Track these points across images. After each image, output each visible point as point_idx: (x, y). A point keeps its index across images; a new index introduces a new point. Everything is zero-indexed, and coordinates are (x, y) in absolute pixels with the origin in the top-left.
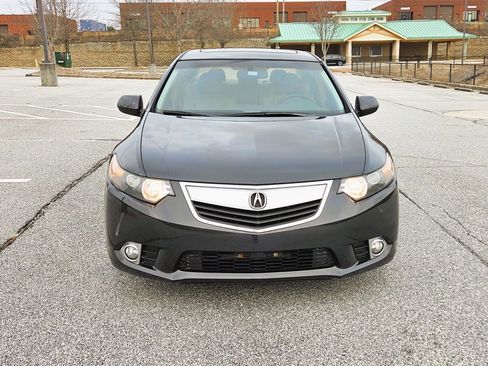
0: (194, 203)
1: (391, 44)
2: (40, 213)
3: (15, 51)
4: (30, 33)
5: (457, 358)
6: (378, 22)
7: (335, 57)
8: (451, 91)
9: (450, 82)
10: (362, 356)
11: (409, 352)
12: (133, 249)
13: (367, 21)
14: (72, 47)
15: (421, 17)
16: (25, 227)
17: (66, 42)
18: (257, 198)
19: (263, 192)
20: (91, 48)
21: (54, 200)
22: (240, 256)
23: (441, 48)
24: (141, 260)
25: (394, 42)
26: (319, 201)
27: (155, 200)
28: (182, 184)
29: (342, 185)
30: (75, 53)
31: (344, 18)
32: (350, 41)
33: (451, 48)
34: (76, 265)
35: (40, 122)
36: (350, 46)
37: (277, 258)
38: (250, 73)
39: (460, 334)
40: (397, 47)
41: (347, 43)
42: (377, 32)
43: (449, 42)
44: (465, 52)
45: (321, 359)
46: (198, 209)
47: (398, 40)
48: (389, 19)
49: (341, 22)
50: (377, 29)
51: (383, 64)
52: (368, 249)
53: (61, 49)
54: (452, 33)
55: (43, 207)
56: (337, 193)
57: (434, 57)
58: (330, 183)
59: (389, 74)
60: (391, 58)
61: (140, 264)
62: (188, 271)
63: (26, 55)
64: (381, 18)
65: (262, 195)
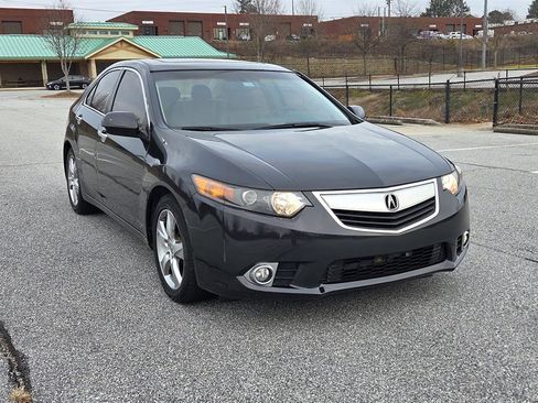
0: (335, 211)
7: (77, 79)
15: (167, 33)
18: (390, 199)
19: (394, 193)
22: (379, 260)
24: (274, 281)
28: (316, 194)
29: (443, 182)
32: (93, 59)
36: (93, 66)
37: (408, 258)
41: (88, 61)
42: (125, 49)
46: (340, 217)
48: (136, 33)
50: (124, 45)
56: (442, 190)
58: (435, 181)
61: (274, 285)
64: (126, 32)
65: (393, 197)
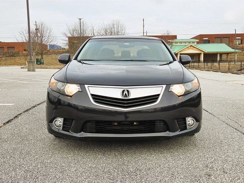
0: (92, 95)
1: (199, 54)
2: (16, 117)
3: (17, 58)
4: (25, 50)
5: (237, 178)
6: (193, 44)
8: (230, 74)
9: (229, 71)
10: (182, 177)
11: (209, 175)
12: (59, 122)
13: (187, 44)
14: (44, 56)
15: (213, 42)
16: (8, 122)
17: (42, 54)
18: (126, 92)
20: (54, 57)
21: (25, 112)
22: (116, 124)
23: (224, 57)
24: (63, 127)
25: (201, 53)
26: (159, 95)
27: (71, 95)
28: (86, 86)
29: (171, 88)
30: (46, 59)
31: (176, 43)
32: (179, 53)
33: (229, 57)
34: (30, 137)
35: (24, 84)
36: (179, 56)
37: (135, 125)
38: (125, 44)
39: (238, 168)
40: (202, 56)
41: (177, 54)
42: (192, 49)
43: (227, 54)
44: (236, 59)
45: (159, 178)
46: (94, 98)
47: (202, 53)
48: (198, 43)
49: (174, 44)
50: (192, 47)
51: (195, 64)
52: (185, 123)
53: (40, 57)
54: (229, 50)
55: (19, 115)
56: (168, 91)
57: (221, 61)
58: (164, 86)
59: (198, 68)
60: (199, 61)
61: (63, 130)
62: (88, 132)
63: (22, 60)
64: (194, 42)
65: (128, 91)
